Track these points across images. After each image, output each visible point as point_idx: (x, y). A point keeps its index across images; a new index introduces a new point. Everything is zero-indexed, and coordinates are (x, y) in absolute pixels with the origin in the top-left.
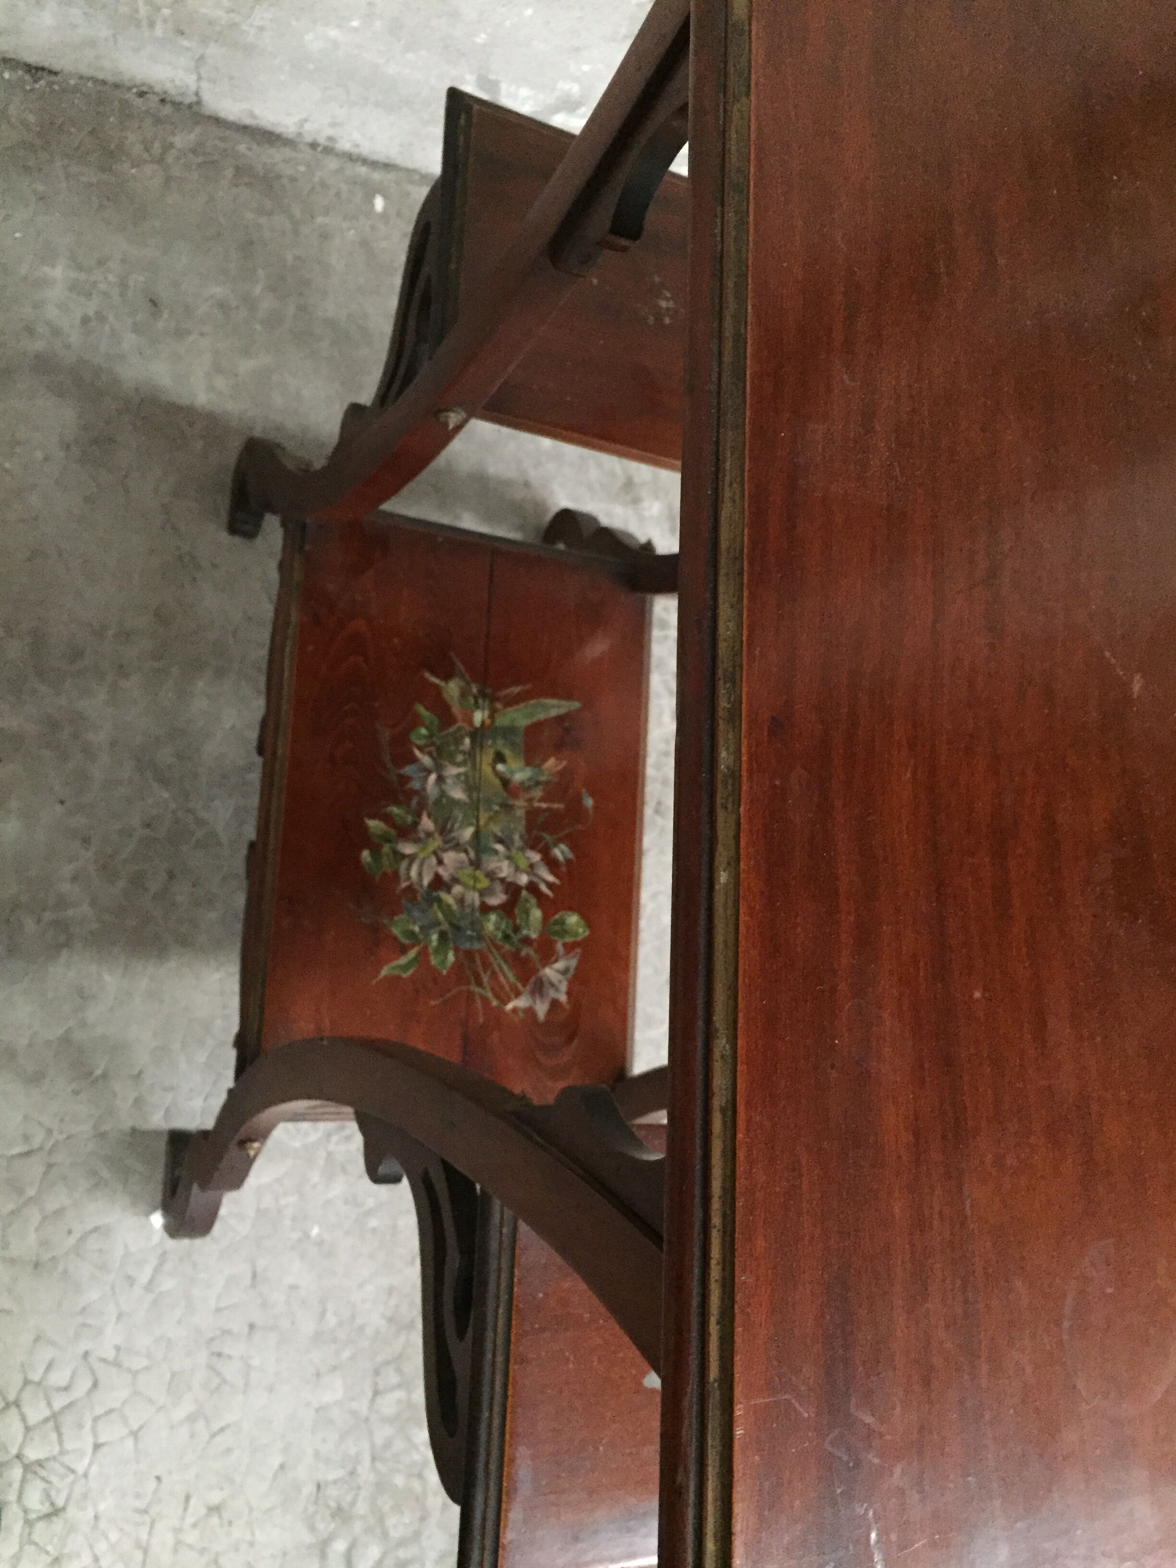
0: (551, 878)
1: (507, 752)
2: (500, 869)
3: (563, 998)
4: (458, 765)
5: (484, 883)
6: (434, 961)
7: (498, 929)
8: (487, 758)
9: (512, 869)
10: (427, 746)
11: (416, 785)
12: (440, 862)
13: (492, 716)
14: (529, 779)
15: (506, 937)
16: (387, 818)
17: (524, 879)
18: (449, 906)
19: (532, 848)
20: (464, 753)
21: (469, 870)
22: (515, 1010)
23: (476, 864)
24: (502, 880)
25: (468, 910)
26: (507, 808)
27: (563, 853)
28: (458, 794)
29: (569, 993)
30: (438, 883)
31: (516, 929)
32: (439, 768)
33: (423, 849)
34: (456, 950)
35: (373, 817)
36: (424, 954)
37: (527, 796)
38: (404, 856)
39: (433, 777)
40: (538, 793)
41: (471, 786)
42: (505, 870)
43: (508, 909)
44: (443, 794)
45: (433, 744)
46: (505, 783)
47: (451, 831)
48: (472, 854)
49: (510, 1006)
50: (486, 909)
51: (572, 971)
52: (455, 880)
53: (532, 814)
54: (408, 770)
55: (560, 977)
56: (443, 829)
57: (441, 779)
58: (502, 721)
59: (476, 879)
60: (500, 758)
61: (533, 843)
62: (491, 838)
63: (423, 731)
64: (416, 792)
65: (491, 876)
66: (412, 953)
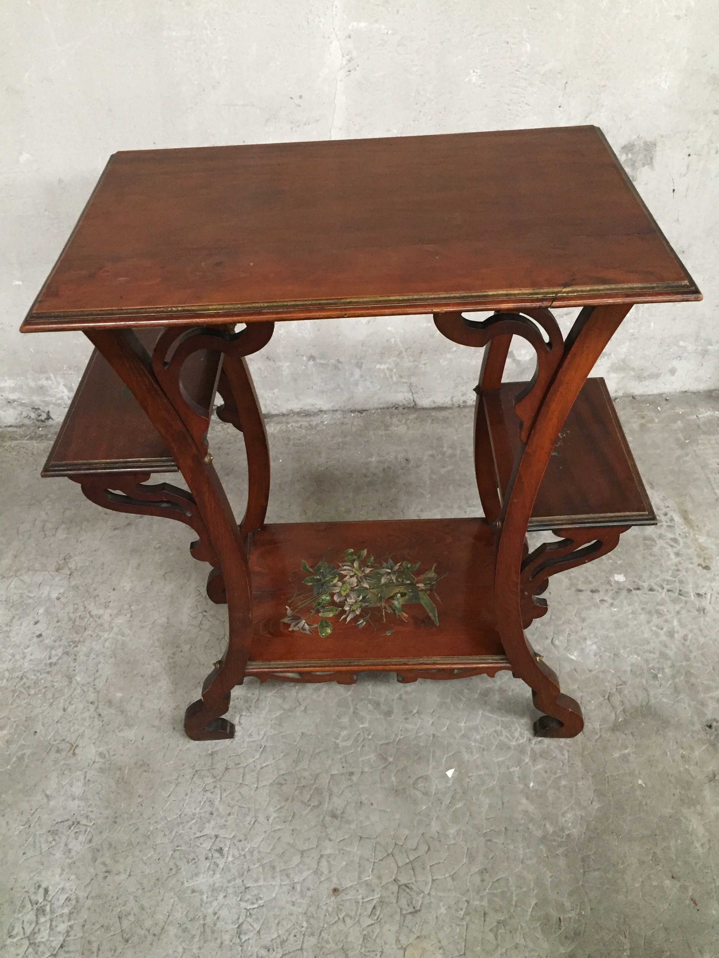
0: (348, 619)
1: (407, 597)
2: (351, 599)
3: (290, 629)
4: (396, 580)
5: (344, 594)
6: (308, 578)
7: (323, 600)
8: (402, 589)
9: (351, 604)
10: (403, 567)
11: (385, 565)
12: (351, 577)
13: (422, 590)
14: (395, 607)
15: (319, 604)
16: (368, 556)
17: (347, 608)
18: (332, 582)
19: (362, 611)
20: (403, 581)
21: (349, 587)
22: (286, 610)
23: (352, 590)
24: (346, 600)
25: (331, 588)
26: (380, 599)
27: (362, 623)
28: (383, 581)
29: (293, 631)
30: (342, 576)
31: (323, 607)
32: (394, 573)
33: (356, 570)
34: (313, 585)
35: (368, 552)
36: (311, 574)
37: (387, 607)
38: (353, 564)
39: (390, 571)
40: (389, 611)
41: (389, 584)
42: (350, 601)
43: (332, 603)
44: (382, 575)
45: (404, 569)
46: (392, 598)
47: (366, 579)
48: (356, 588)
49: (287, 607)
51: (304, 632)
52: (344, 583)
53: (379, 609)
54: (390, 561)
55: (301, 627)
56: (366, 576)
57: (389, 574)
58: (421, 594)
59: (344, 591)
60: (403, 595)
61: (365, 611)
62: (364, 595)
63: (409, 566)
64: (381, 565)
65: (347, 595)
66: (311, 570)
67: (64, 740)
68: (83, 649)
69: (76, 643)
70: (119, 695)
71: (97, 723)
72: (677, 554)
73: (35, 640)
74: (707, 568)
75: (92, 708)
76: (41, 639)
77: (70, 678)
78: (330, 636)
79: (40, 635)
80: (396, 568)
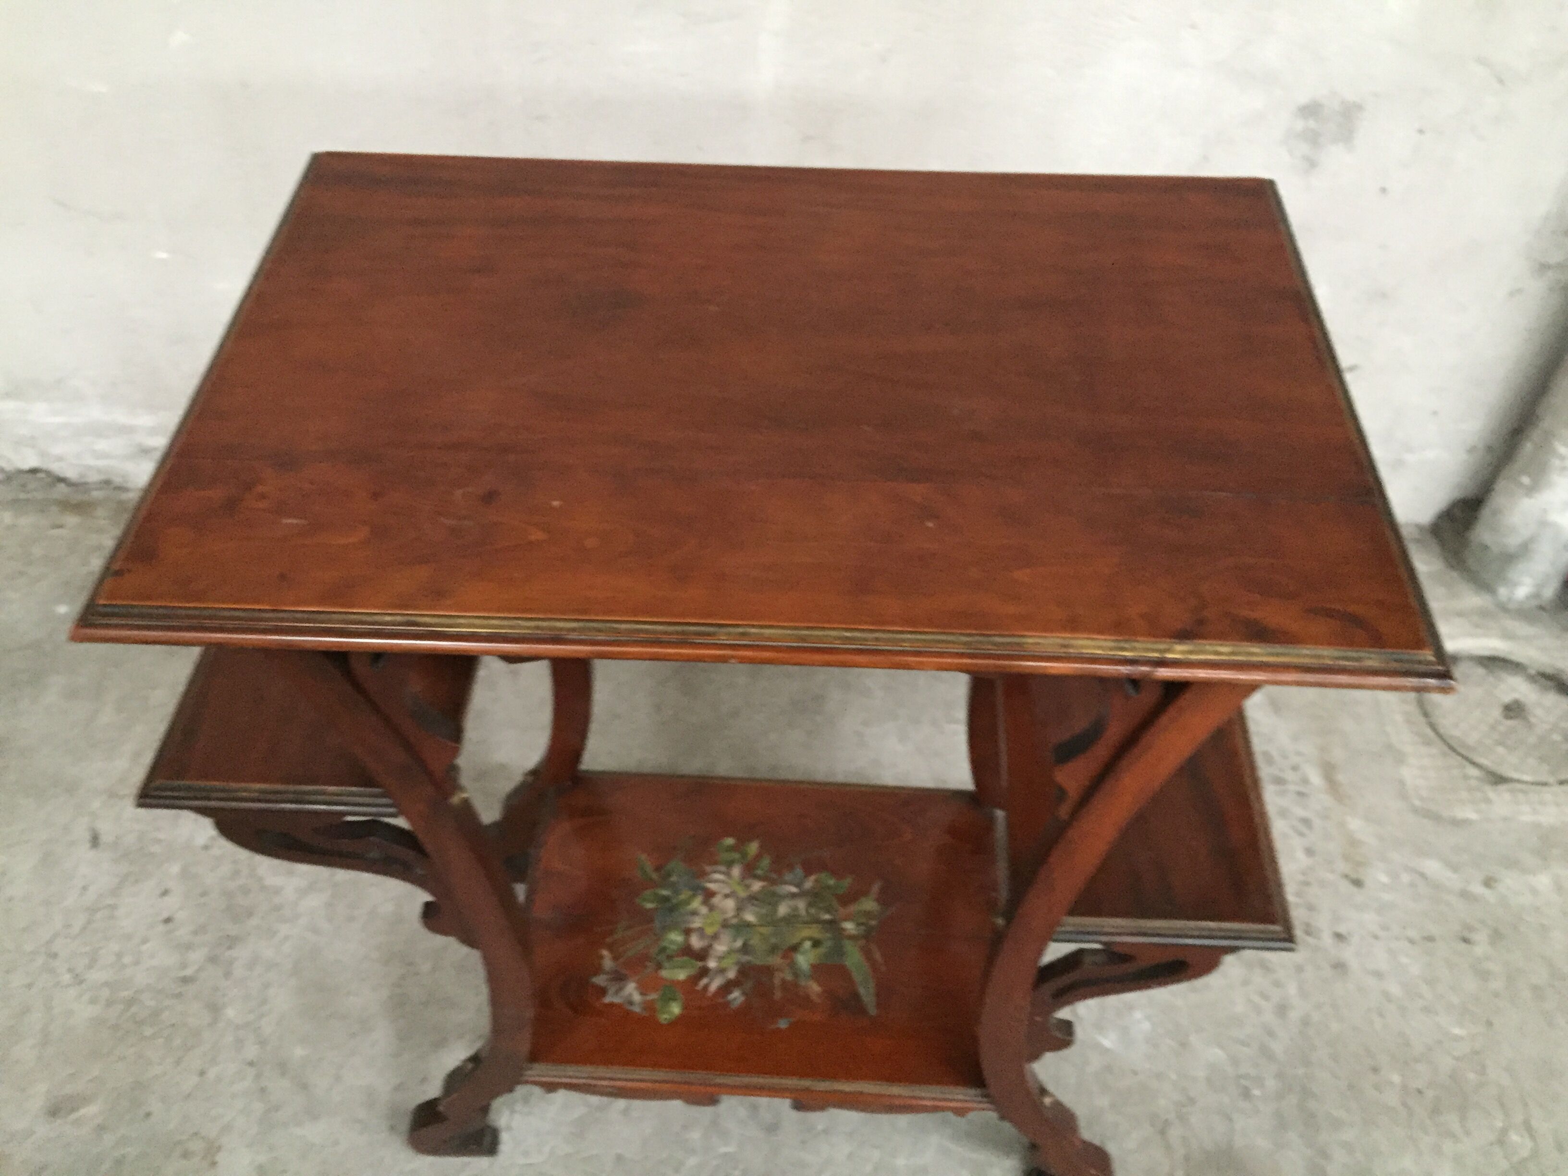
0: (713, 988)
1: (822, 949)
2: (721, 944)
3: (607, 1000)
4: (807, 910)
5: (709, 931)
6: (648, 893)
7: (670, 942)
8: (815, 933)
9: (719, 954)
10: (820, 885)
11: (787, 877)
12: (727, 896)
13: (851, 937)
14: (800, 969)
15: (663, 949)
16: (758, 857)
17: (712, 964)
18: (691, 904)
19: (740, 972)
20: (817, 914)
21: (720, 919)
22: (602, 957)
23: (725, 925)
24: (711, 946)
25: (686, 917)
26: (773, 949)
27: (735, 999)
28: (783, 910)
29: (612, 1005)
30: (709, 895)
31: (669, 958)
32: (803, 894)
33: (736, 883)
34: (656, 909)
35: (760, 845)
36: (653, 884)
37: (784, 967)
38: (730, 868)
39: (794, 890)
40: (789, 977)
41: (792, 919)
42: (721, 948)
43: (687, 951)
44: (782, 898)
45: (822, 889)
46: (795, 948)
47: (752, 904)
48: (734, 921)
49: (605, 952)
50: (688, 932)
51: (630, 1008)
52: (712, 908)
53: (768, 971)
54: (799, 871)
55: (626, 997)
56: (753, 898)
57: (793, 896)
58: (848, 945)
59: (712, 925)
60: (816, 944)
61: (745, 971)
62: (746, 938)
63: (832, 882)
64: (781, 877)
65: (715, 937)
66: (655, 876)
67: (196, 1134)
68: (242, 953)
69: (232, 941)
70: (299, 1052)
71: (258, 1107)
72: (1309, 852)
73: (161, 928)
74: (1358, 883)
75: (251, 1072)
76: (170, 926)
77: (215, 1009)
78: (675, 1023)
79: (168, 920)
80: (809, 884)
